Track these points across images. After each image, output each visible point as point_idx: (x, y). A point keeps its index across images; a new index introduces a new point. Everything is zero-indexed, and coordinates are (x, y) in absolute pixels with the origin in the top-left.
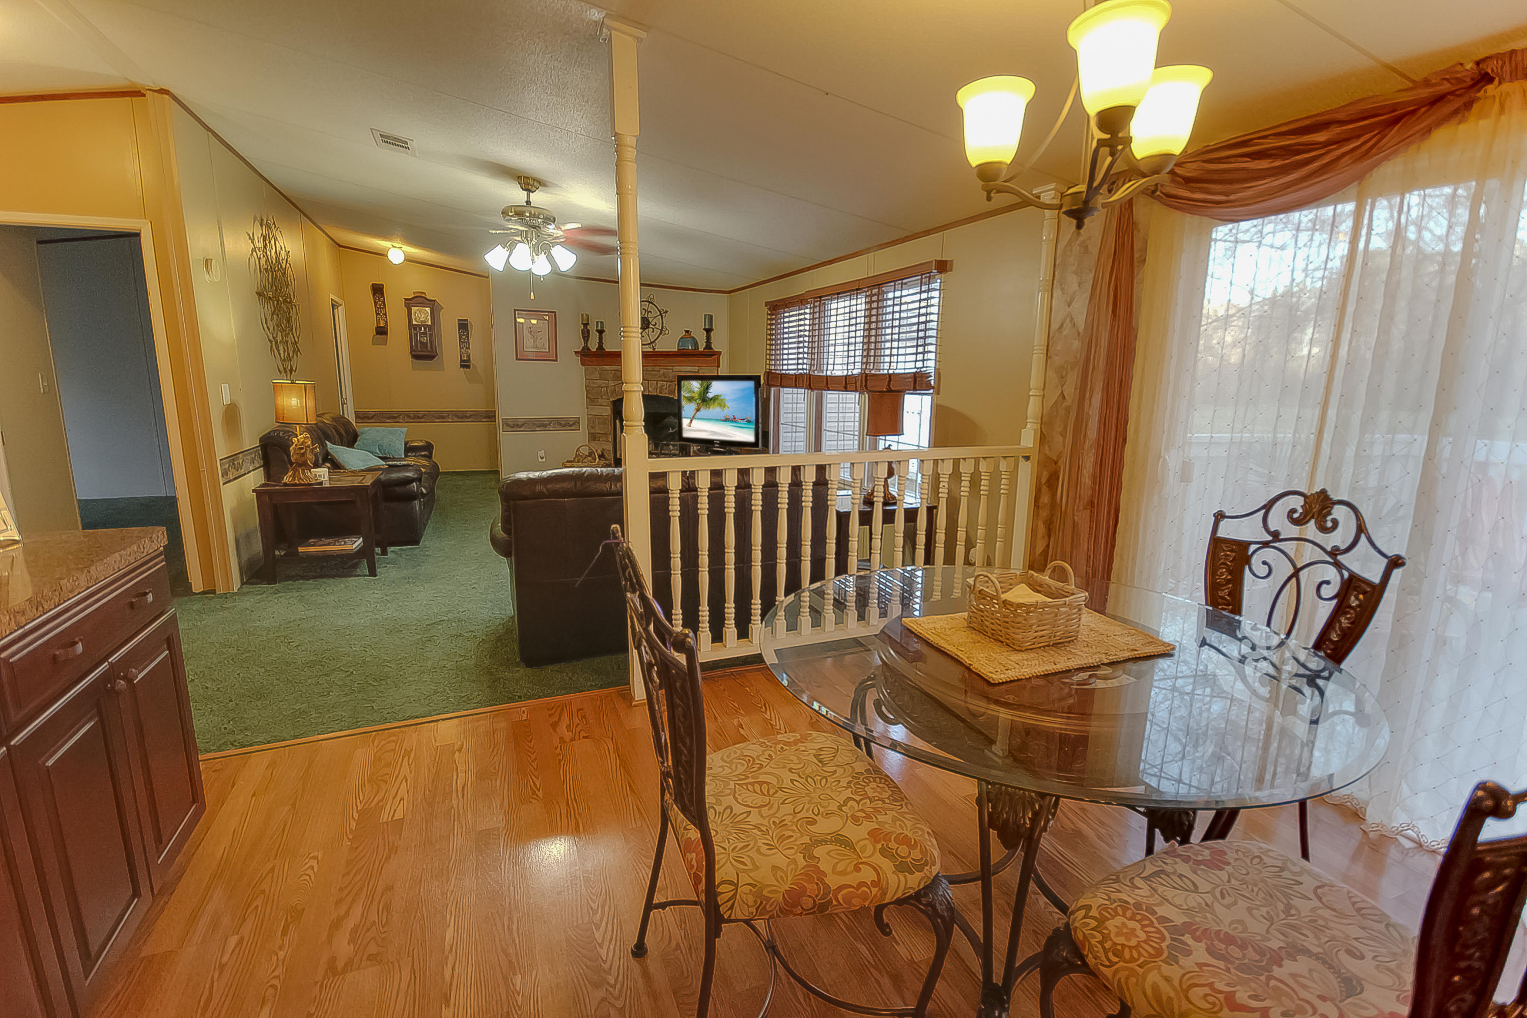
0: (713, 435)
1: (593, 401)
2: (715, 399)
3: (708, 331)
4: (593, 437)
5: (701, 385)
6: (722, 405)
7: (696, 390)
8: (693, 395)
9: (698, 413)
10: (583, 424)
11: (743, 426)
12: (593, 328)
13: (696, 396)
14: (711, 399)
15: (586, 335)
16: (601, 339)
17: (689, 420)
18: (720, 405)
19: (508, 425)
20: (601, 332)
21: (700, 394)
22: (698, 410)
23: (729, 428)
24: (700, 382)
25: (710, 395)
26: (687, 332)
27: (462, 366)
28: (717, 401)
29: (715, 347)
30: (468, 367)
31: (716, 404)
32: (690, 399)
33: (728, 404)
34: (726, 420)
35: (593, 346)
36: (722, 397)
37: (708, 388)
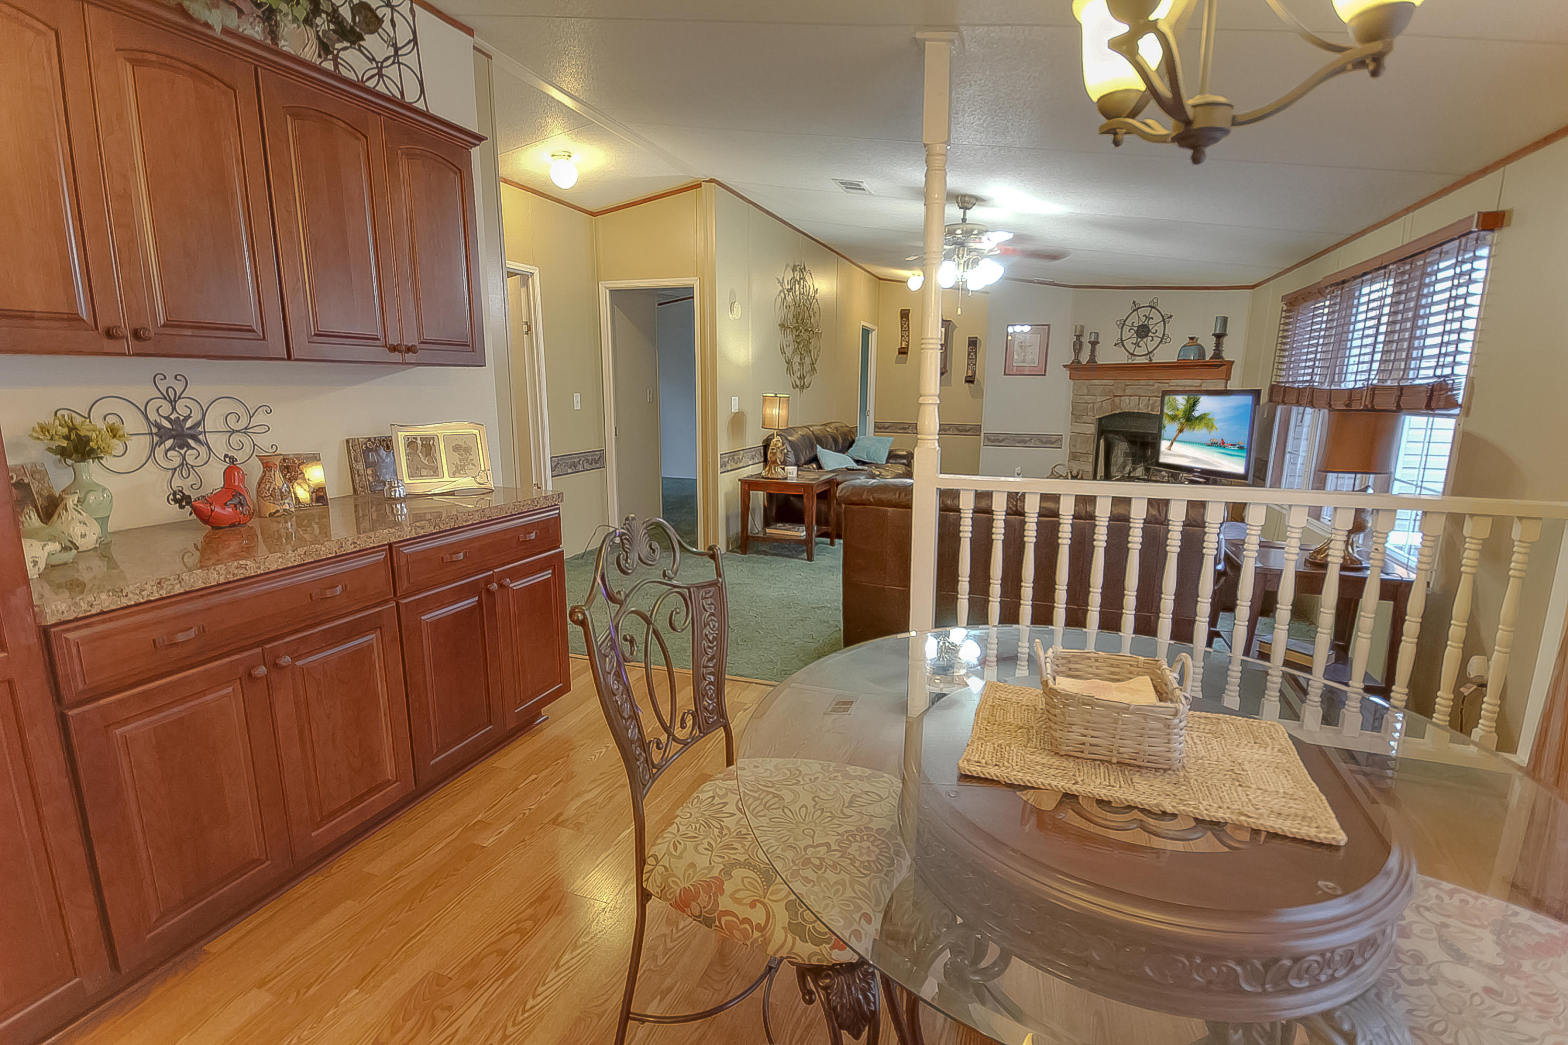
0: (1195, 462)
1: (1078, 418)
2: (1201, 418)
3: (1219, 337)
4: (1074, 457)
5: (1187, 401)
6: (1210, 426)
7: (1181, 407)
8: (1177, 413)
9: (1181, 435)
10: (1066, 441)
11: (1233, 453)
12: (1085, 340)
13: (1180, 414)
14: (1197, 418)
15: (1078, 347)
16: (1093, 351)
17: (1169, 443)
18: (1207, 425)
19: (989, 439)
20: (1094, 344)
21: (1185, 412)
22: (1181, 431)
23: (1216, 455)
24: (1186, 397)
25: (1196, 414)
26: (1192, 339)
27: (967, 381)
28: (1205, 421)
29: (1227, 356)
30: (972, 382)
31: (1202, 424)
32: (1173, 418)
33: (1217, 425)
34: (1213, 444)
35: (1085, 358)
36: (1210, 417)
37: (1194, 405)
